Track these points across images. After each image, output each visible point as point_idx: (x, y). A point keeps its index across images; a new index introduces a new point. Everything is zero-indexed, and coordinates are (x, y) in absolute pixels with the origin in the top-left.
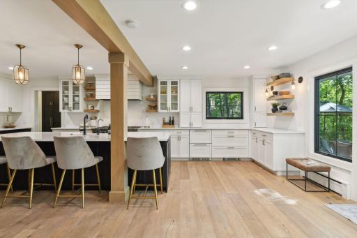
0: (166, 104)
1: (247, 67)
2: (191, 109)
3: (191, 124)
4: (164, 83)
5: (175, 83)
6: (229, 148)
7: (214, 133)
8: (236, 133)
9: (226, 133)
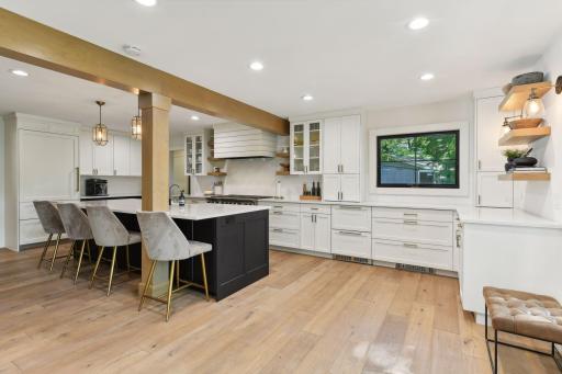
0: (301, 161)
1: (427, 77)
2: (340, 169)
3: (341, 195)
4: (299, 128)
5: (315, 126)
6: (406, 245)
7: (376, 213)
8: (422, 216)
9: (400, 214)
